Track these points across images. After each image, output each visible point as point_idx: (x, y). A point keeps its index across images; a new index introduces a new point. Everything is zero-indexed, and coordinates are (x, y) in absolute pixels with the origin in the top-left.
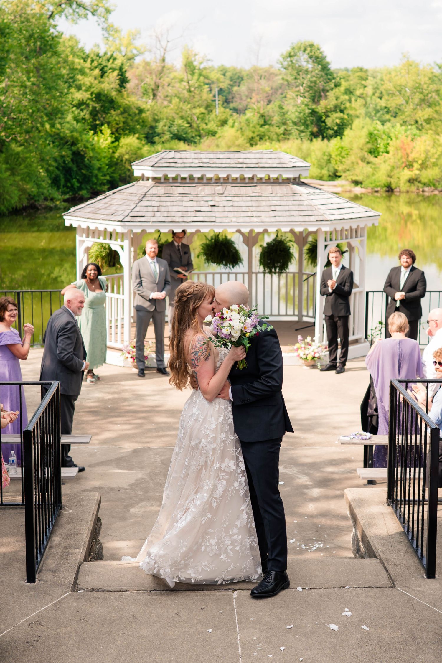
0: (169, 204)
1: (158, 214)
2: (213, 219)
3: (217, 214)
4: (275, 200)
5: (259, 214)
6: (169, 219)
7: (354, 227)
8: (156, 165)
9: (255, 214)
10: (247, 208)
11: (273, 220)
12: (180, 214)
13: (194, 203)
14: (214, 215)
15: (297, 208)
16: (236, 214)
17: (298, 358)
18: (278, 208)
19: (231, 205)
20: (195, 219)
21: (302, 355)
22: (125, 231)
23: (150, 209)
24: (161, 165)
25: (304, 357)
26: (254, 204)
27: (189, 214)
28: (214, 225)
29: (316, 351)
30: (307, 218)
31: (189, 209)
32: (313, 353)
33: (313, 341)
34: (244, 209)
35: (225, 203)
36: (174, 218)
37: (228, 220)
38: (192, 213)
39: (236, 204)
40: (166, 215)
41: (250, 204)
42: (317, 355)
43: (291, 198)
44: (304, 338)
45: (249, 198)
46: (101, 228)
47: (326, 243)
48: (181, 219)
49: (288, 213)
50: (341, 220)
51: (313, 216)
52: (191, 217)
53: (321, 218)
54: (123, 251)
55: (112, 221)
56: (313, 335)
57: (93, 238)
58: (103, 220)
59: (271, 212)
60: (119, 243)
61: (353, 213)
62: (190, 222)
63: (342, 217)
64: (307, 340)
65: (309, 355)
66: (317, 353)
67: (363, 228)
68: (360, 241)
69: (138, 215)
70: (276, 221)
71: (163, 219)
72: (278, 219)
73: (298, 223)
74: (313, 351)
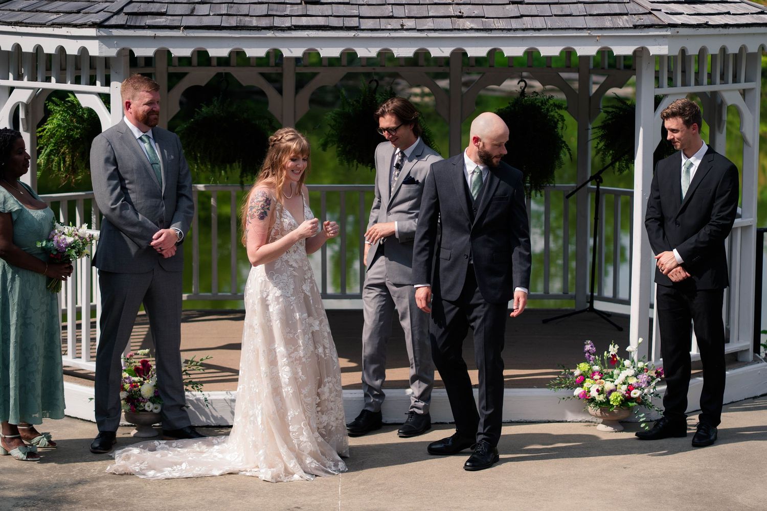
1: (202, 9)
2: (354, 22)
3: (365, 11)
5: (477, 11)
6: (233, 22)
7: (733, 49)
9: (467, 10)
11: (515, 24)
12: (262, 9)
14: (355, 12)
16: (415, 11)
17: (584, 402)
20: (304, 21)
21: (594, 393)
22: (112, 52)
25: (601, 398)
27: (288, 10)
28: (354, 38)
29: (633, 381)
30: (607, 22)
32: (624, 387)
33: (625, 355)
36: (247, 19)
37: (395, 24)
38: (296, 7)
40: (224, 12)
42: (635, 393)
44: (601, 348)
46: (50, 46)
47: (660, 92)
48: (265, 22)
49: (556, 10)
50: (699, 26)
51: (625, 17)
52: (291, 16)
53: (647, 20)
54: (109, 109)
55: (75, 26)
56: (624, 341)
57: (33, 78)
58: (53, 25)
59: (511, 6)
60: (99, 88)
61: (728, 13)
62: (289, 29)
63: (702, 20)
64: (608, 352)
65: (613, 394)
66: (634, 388)
67: (753, 57)
68: (744, 93)
69: (148, 10)
70: (524, 27)
71: (216, 21)
72: (528, 22)
73: (585, 33)
74: (624, 383)
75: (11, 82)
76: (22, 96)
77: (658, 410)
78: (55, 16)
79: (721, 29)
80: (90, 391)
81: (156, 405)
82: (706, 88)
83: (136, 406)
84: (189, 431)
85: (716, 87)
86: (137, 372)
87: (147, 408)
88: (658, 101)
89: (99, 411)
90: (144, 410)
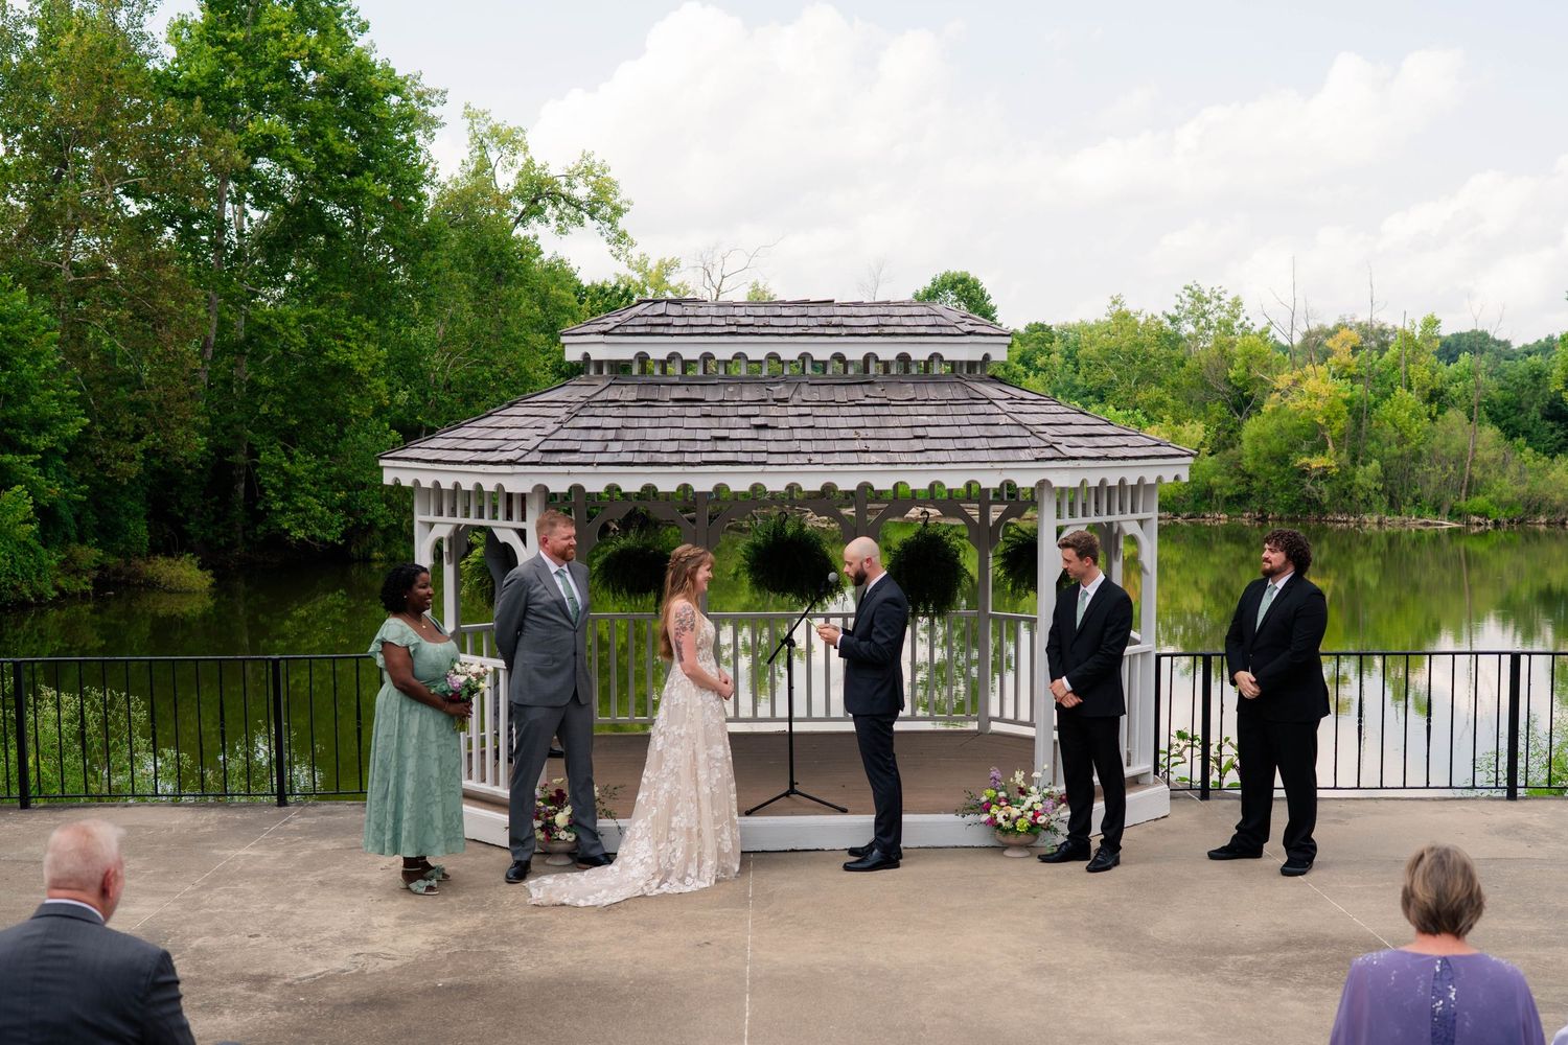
0: (646, 423)
1: (615, 446)
2: (762, 457)
3: (773, 447)
4: (923, 415)
5: (883, 445)
6: (645, 458)
7: (1131, 481)
8: (617, 331)
9: (872, 445)
10: (853, 431)
11: (919, 458)
12: (673, 446)
13: (714, 422)
14: (763, 448)
15: (982, 431)
16: (822, 446)
17: (991, 828)
18: (932, 432)
19: (811, 424)
20: (713, 457)
21: (1000, 819)
22: (528, 488)
23: (596, 435)
24: (630, 330)
25: (1007, 825)
26: (868, 422)
27: (699, 446)
28: (762, 472)
29: (1038, 807)
30: (1010, 455)
31: (701, 434)
32: (1031, 814)
33: (1029, 780)
34: (843, 433)
35: (795, 422)
36: (659, 455)
37: (803, 459)
38: (706, 443)
39: (822, 422)
40: (637, 449)
41: (859, 422)
42: (1042, 820)
43: (967, 409)
44: (1007, 774)
45: (858, 409)
46: (468, 484)
47: (1061, 522)
48: (675, 458)
49: (959, 444)
50: (1098, 458)
51: (1027, 450)
52: (701, 452)
53: (1049, 453)
54: (525, 543)
55: (492, 463)
56: (1029, 766)
57: (453, 513)
58: (471, 462)
59: (915, 440)
60: (516, 523)
61: (1126, 446)
62: (699, 464)
63: (1102, 452)
64: (1015, 779)
65: (1019, 820)
66: (1040, 814)
67: (1151, 487)
68: (1141, 522)
69: (564, 448)
70: (929, 461)
71: (628, 458)
72: (934, 456)
73: (988, 466)
74: (1030, 810)
75: (432, 518)
76: (443, 531)
77: (1062, 836)
78: (472, 454)
79: (1120, 461)
80: (504, 818)
81: (570, 834)
82: (1104, 519)
83: (551, 835)
84: (602, 859)
85: (1116, 517)
86: (551, 800)
87: (561, 837)
88: (1059, 531)
89: (513, 840)
90: (559, 839)
